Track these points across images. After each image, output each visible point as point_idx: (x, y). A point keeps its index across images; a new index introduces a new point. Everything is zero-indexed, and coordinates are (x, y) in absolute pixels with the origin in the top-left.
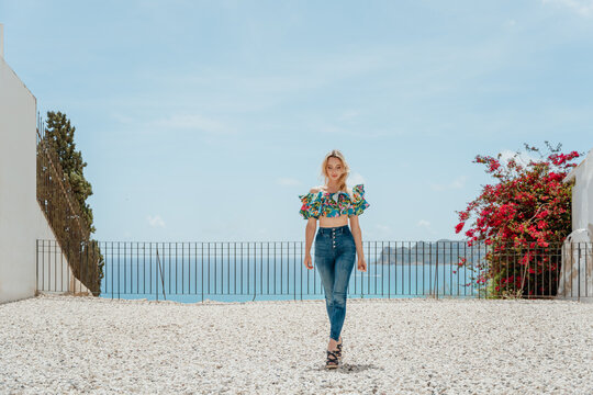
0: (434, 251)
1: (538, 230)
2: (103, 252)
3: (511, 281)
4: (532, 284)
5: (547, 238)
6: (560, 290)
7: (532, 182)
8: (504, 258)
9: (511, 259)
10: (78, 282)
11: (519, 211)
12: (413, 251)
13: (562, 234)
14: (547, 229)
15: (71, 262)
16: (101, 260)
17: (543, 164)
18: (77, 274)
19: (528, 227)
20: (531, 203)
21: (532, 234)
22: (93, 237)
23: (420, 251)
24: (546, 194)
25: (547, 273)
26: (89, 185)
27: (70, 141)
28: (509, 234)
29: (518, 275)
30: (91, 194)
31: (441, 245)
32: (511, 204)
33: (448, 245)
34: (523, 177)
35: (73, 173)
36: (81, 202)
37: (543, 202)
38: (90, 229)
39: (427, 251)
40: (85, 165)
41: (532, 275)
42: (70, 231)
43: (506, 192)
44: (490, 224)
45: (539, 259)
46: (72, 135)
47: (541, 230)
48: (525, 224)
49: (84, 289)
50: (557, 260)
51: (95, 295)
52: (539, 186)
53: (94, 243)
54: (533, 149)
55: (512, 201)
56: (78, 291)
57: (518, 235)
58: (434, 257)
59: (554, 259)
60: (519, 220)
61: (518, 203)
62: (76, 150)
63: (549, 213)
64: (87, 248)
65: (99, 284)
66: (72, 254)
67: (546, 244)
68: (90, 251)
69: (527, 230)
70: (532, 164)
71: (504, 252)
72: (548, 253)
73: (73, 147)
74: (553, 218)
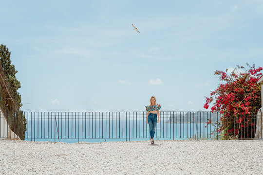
0: (195, 116)
1: (245, 106)
2: (26, 117)
3: (233, 131)
4: (243, 132)
5: (250, 110)
6: (256, 135)
7: (242, 83)
8: (229, 120)
9: (233, 120)
10: (13, 133)
11: (236, 97)
12: (185, 117)
13: (257, 108)
14: (249, 106)
15: (9, 122)
16: (25, 121)
17: (247, 74)
18: (12, 129)
19: (241, 105)
20: (242, 93)
21: (242, 108)
22: (21, 109)
23: (189, 116)
24: (249, 89)
25: (250, 127)
26: (19, 83)
27: (8, 59)
28: (232, 108)
29: (236, 128)
30: (20, 87)
31: (199, 114)
32: (232, 94)
33: (202, 114)
34: (238, 80)
35: (10, 76)
36: (15, 91)
37: (248, 92)
38: (19, 105)
39: (192, 116)
40: (17, 72)
41: (243, 128)
42: (9, 107)
43: (230, 88)
44: (223, 103)
45: (246, 120)
46: (9, 56)
47: (247, 106)
48: (239, 103)
49: (16, 136)
50: (254, 121)
51: (22, 139)
52: (246, 85)
53: (21, 113)
54: (242, 67)
55: (233, 92)
56: (13, 137)
57: (236, 108)
58: (195, 119)
59: (253, 120)
60: (236, 101)
61: (236, 93)
62: (12, 64)
63: (251, 98)
64: (18, 115)
65: (24, 133)
66: (10, 118)
67: (249, 113)
68: (19, 117)
69: (240, 106)
70: (242, 74)
71: (229, 117)
72: (250, 117)
73: (10, 62)
74: (252, 100)
